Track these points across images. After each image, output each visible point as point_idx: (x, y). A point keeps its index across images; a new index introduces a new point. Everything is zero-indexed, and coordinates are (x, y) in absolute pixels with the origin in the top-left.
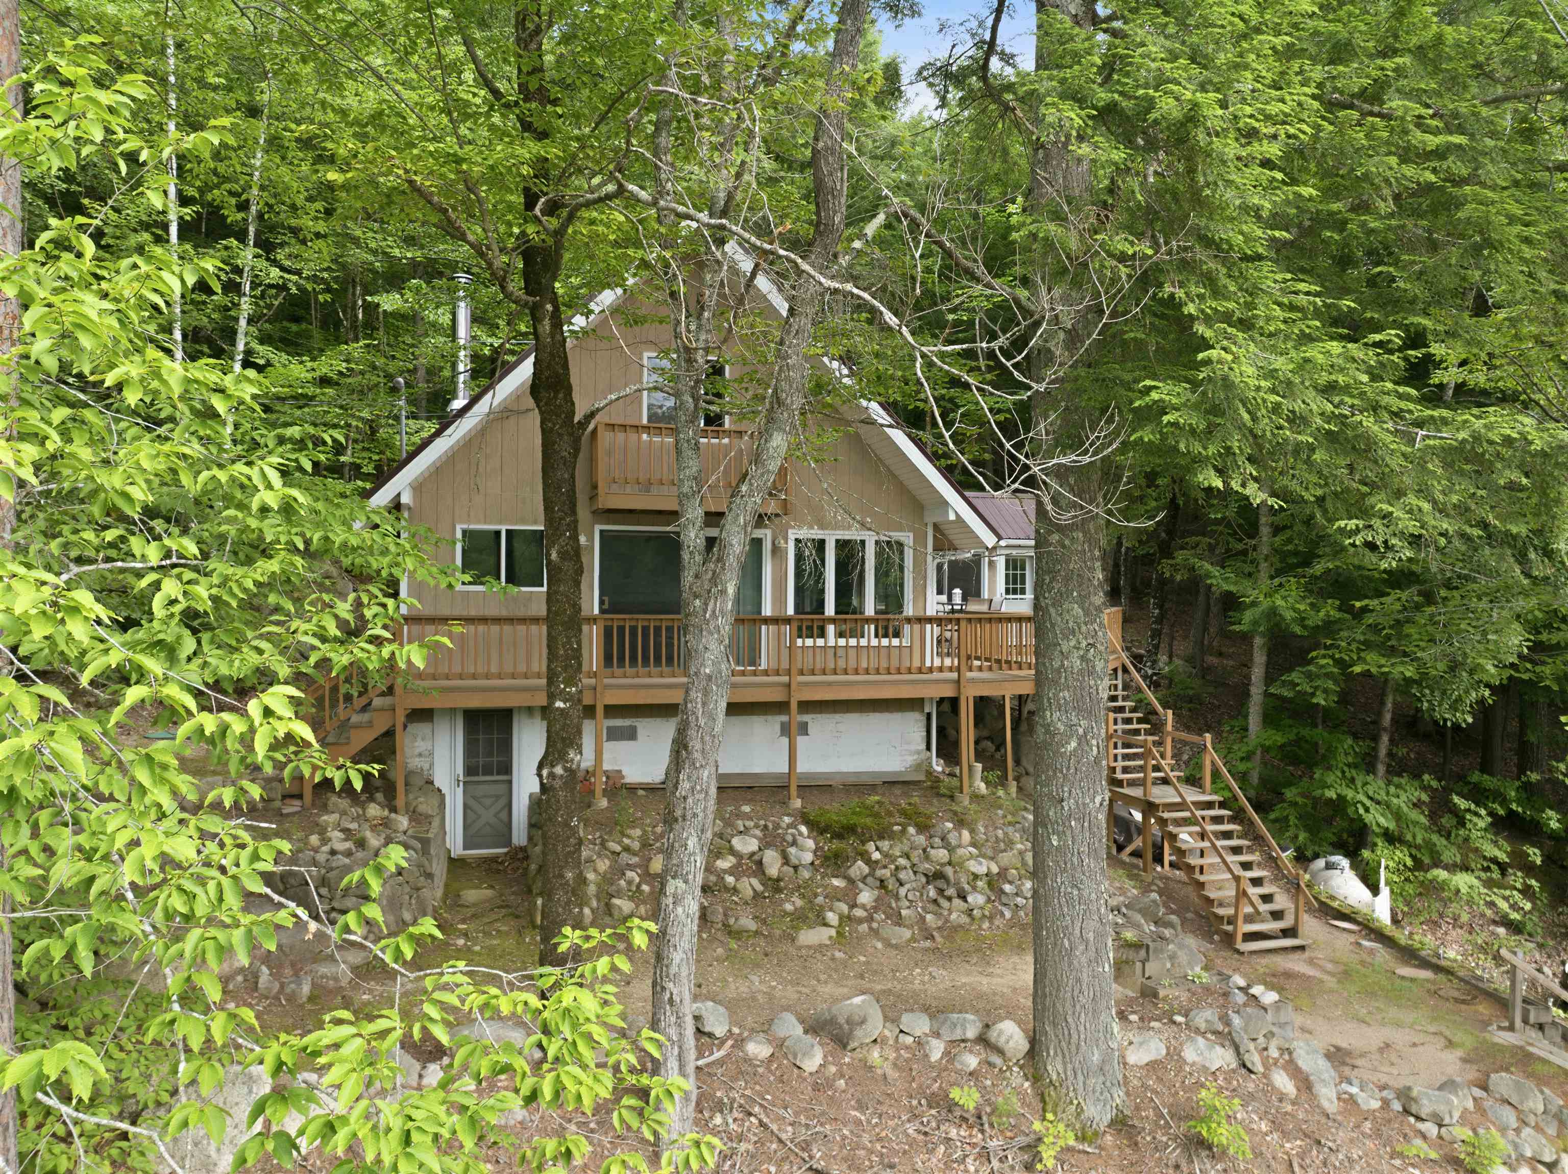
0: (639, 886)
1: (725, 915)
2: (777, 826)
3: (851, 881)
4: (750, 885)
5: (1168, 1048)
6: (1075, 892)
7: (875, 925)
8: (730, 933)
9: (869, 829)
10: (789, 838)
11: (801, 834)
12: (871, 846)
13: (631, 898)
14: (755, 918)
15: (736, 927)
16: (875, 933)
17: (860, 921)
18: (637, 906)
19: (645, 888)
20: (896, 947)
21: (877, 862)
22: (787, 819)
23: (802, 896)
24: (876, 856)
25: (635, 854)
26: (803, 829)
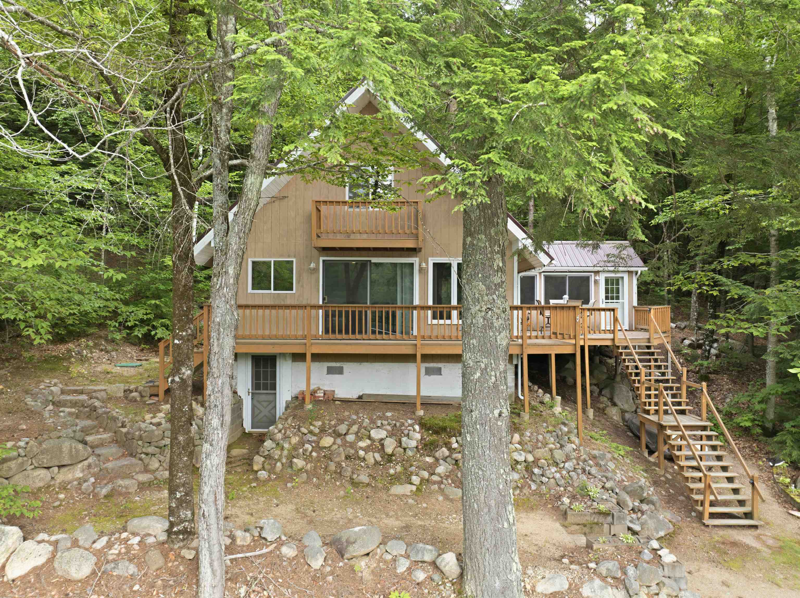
0: (311, 452)
1: (353, 473)
2: (402, 424)
3: (437, 460)
4: (372, 457)
5: (570, 585)
6: (480, 473)
7: (443, 486)
8: (352, 483)
9: (454, 429)
10: (406, 432)
11: (414, 430)
12: (453, 440)
13: (305, 460)
14: (370, 475)
15: (356, 481)
16: (442, 491)
17: (435, 483)
18: (307, 464)
19: (314, 454)
20: (451, 501)
21: (455, 449)
22: (410, 421)
23: (403, 465)
24: (455, 445)
25: (315, 435)
26: (417, 427)
